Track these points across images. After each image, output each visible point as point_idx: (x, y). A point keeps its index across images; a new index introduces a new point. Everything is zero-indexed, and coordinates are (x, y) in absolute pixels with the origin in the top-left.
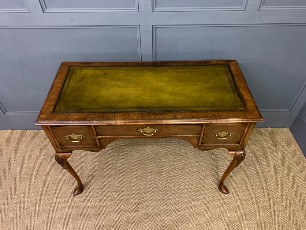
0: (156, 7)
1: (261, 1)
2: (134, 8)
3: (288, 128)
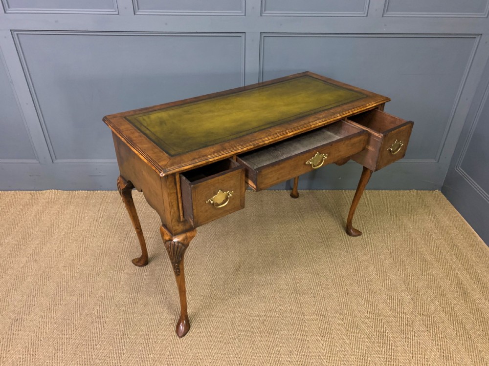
0: (265, 11)
1: (384, 1)
2: (240, 12)
3: (439, 190)
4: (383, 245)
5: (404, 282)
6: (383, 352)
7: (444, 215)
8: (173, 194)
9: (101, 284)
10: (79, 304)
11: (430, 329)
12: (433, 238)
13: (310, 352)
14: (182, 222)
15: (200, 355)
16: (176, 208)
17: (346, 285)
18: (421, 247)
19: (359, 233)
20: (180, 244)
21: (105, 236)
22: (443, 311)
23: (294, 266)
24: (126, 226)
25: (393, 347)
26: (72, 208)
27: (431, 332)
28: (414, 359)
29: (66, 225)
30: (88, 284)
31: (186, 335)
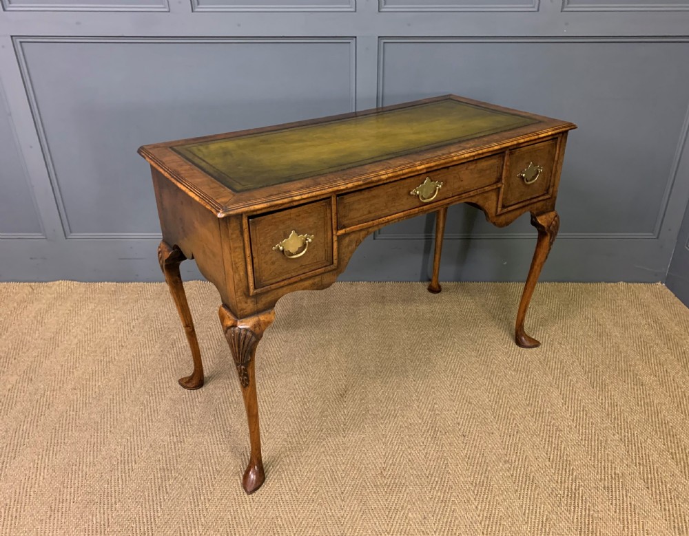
0: (385, 4)
2: (349, 6)
3: (662, 283)
4: (574, 362)
5: (608, 415)
6: (575, 520)
7: (670, 319)
8: (237, 250)
9: (128, 415)
10: (92, 443)
11: (652, 486)
12: (653, 351)
13: (456, 518)
14: (253, 296)
15: (279, 519)
16: (242, 273)
17: (514, 419)
18: (636, 364)
19: (536, 344)
20: (249, 334)
21: (139, 345)
22: (673, 458)
23: (433, 390)
24: (173, 331)
25: (591, 512)
26: (92, 306)
27: (654, 490)
28: (626, 530)
29: (81, 331)
30: (109, 414)
31: (259, 491)
